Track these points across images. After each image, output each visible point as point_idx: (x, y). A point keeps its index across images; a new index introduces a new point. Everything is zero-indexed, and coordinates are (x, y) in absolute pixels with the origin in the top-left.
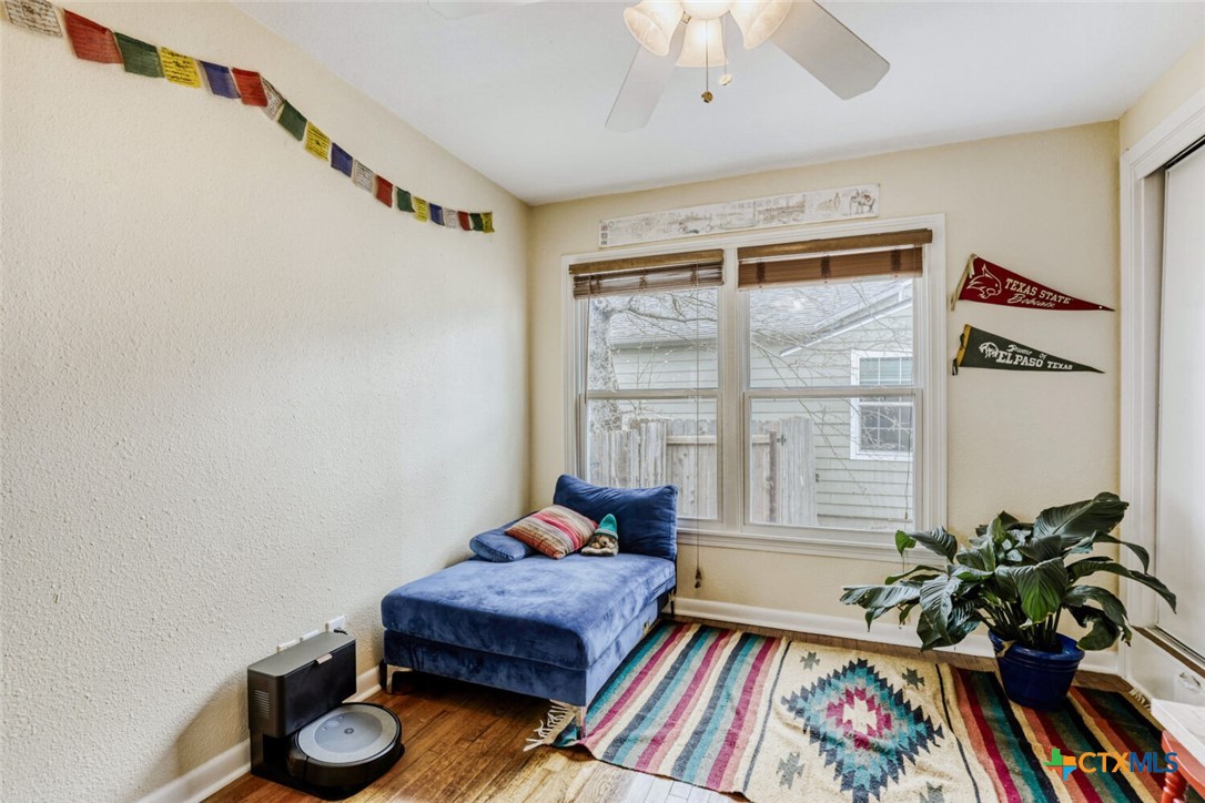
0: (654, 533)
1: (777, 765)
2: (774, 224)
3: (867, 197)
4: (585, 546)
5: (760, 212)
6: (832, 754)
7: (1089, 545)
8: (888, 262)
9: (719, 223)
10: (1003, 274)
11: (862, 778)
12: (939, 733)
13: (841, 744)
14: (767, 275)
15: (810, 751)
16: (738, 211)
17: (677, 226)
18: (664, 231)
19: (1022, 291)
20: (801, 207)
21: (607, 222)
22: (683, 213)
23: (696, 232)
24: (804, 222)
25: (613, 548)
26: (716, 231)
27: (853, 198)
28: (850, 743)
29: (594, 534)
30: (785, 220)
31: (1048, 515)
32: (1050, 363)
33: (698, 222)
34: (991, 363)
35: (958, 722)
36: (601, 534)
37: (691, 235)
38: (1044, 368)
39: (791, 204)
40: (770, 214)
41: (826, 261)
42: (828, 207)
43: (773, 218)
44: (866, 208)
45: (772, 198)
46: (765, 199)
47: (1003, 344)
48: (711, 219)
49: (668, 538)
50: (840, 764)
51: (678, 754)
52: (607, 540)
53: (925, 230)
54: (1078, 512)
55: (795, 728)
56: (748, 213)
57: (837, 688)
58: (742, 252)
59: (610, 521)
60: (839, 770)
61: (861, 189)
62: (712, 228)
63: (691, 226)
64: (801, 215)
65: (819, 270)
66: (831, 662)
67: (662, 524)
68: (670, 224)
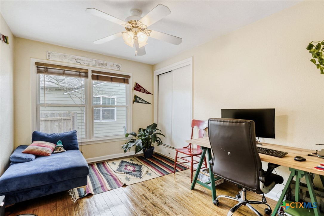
0: (74, 144)
1: (125, 180)
2: (100, 67)
3: (119, 66)
4: (54, 151)
5: (97, 63)
6: (131, 174)
7: (155, 131)
8: (123, 81)
9: (86, 62)
10: (140, 86)
11: (138, 175)
12: (142, 165)
13: (131, 173)
14: (99, 78)
15: (128, 175)
16: (91, 61)
17: (74, 60)
18: (70, 60)
19: (143, 90)
20: (106, 64)
21: (50, 52)
22: (77, 57)
23: (80, 63)
24: (107, 68)
25: (63, 150)
26: (86, 64)
27: (116, 66)
28: (132, 172)
29: (56, 147)
30: (103, 66)
31: (148, 127)
32: (146, 102)
33: (81, 61)
34: (138, 102)
35: (143, 163)
36: (59, 146)
37: (78, 63)
38: (145, 103)
39: (104, 63)
40: (99, 64)
41: (112, 78)
42: (112, 66)
43: (100, 65)
44: (119, 69)
45: (100, 60)
46: (98, 60)
47: (140, 98)
48: (84, 61)
49: (77, 144)
50: (134, 175)
51: (109, 186)
52: (61, 148)
53: (129, 76)
54: (152, 126)
55: (123, 173)
56: (94, 62)
57: (123, 166)
58: (93, 72)
59: (59, 143)
60: (134, 176)
61: (118, 64)
62: (85, 63)
63: (79, 61)
64: (106, 66)
65: (110, 79)
66: (118, 163)
67: (75, 141)
68: (72, 59)
